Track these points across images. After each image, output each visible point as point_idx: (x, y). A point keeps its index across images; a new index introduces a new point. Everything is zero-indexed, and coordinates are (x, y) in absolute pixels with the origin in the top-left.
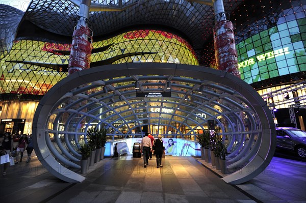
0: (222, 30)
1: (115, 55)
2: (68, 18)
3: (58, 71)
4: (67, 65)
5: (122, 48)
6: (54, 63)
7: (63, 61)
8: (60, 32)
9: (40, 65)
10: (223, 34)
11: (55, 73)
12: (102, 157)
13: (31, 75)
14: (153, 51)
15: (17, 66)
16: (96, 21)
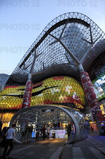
0: (83, 76)
1: (43, 89)
2: (25, 76)
3: (20, 98)
4: (23, 95)
5: (46, 85)
6: (18, 94)
7: (22, 93)
8: (22, 82)
9: (13, 96)
10: (84, 78)
11: (18, 99)
12: (31, 138)
13: (9, 100)
14: (59, 85)
15: (4, 97)
16: (35, 76)
